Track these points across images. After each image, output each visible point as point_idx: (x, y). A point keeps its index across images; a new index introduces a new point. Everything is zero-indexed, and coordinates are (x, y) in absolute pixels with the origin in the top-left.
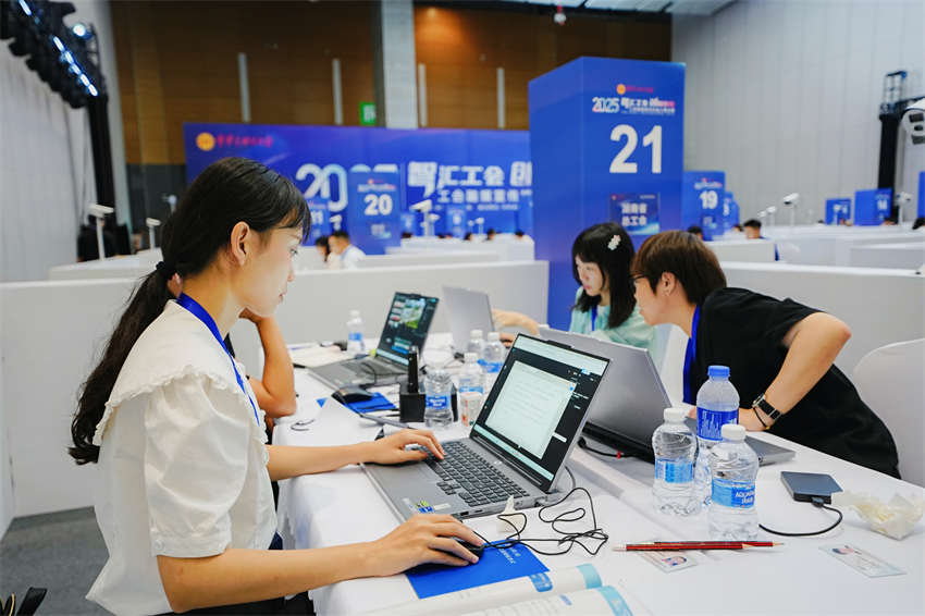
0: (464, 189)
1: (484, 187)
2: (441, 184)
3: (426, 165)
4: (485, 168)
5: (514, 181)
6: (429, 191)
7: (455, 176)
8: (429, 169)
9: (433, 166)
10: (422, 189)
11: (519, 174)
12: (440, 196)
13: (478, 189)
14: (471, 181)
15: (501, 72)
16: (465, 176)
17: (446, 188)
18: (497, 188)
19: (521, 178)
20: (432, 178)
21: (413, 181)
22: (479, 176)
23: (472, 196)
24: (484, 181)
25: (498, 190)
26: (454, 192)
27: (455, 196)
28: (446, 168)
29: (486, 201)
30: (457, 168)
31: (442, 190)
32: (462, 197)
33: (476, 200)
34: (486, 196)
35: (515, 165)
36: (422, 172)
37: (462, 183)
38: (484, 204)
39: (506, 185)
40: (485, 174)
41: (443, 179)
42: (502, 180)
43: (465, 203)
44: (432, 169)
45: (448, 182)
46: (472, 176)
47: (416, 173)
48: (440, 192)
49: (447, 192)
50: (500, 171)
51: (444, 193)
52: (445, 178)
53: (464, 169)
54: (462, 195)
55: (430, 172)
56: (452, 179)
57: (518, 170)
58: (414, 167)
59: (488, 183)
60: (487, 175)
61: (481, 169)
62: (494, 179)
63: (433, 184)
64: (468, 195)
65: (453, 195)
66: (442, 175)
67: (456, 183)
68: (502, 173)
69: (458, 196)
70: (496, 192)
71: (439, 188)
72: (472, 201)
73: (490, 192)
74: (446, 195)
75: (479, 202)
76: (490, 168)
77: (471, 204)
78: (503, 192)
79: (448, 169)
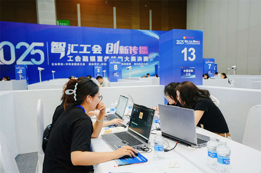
0: (81, 55)
1: (92, 54)
4: (92, 46)
5: (107, 52)
6: (62, 55)
9: (64, 44)
10: (59, 54)
11: (110, 49)
12: (69, 59)
13: (89, 55)
14: (85, 51)
15: (115, 9)
16: (82, 49)
17: (71, 54)
18: (99, 55)
19: (111, 50)
20: (64, 50)
21: (53, 51)
22: (89, 49)
23: (85, 59)
24: (92, 52)
25: (99, 56)
26: (76, 57)
27: (76, 58)
28: (71, 45)
29: (92, 61)
30: (77, 45)
31: (69, 55)
32: (80, 59)
33: (87, 61)
34: (93, 59)
35: (108, 44)
36: (58, 46)
37: (80, 52)
38: (92, 62)
39: (103, 54)
40: (92, 48)
41: (70, 50)
42: (101, 51)
43: (82, 62)
44: (63, 45)
45: (73, 52)
46: (85, 49)
47: (55, 47)
48: (68, 57)
49: (72, 57)
50: (99, 47)
51: (70, 57)
52: (71, 50)
53: (81, 46)
54: (80, 58)
55: (62, 47)
56: (74, 50)
57: (110, 47)
58: (54, 44)
59: (94, 53)
60: (93, 49)
61: (90, 46)
62: (97, 51)
63: (64, 52)
64: (83, 58)
65: (75, 58)
66: (69, 48)
67: (76, 52)
68: (101, 48)
69: (78, 58)
70: (98, 57)
71: (67, 54)
72: (85, 61)
73: (95, 57)
74: (71, 58)
75: (89, 61)
76: (95, 46)
77: (85, 62)
78: (102, 57)
79: (73, 46)
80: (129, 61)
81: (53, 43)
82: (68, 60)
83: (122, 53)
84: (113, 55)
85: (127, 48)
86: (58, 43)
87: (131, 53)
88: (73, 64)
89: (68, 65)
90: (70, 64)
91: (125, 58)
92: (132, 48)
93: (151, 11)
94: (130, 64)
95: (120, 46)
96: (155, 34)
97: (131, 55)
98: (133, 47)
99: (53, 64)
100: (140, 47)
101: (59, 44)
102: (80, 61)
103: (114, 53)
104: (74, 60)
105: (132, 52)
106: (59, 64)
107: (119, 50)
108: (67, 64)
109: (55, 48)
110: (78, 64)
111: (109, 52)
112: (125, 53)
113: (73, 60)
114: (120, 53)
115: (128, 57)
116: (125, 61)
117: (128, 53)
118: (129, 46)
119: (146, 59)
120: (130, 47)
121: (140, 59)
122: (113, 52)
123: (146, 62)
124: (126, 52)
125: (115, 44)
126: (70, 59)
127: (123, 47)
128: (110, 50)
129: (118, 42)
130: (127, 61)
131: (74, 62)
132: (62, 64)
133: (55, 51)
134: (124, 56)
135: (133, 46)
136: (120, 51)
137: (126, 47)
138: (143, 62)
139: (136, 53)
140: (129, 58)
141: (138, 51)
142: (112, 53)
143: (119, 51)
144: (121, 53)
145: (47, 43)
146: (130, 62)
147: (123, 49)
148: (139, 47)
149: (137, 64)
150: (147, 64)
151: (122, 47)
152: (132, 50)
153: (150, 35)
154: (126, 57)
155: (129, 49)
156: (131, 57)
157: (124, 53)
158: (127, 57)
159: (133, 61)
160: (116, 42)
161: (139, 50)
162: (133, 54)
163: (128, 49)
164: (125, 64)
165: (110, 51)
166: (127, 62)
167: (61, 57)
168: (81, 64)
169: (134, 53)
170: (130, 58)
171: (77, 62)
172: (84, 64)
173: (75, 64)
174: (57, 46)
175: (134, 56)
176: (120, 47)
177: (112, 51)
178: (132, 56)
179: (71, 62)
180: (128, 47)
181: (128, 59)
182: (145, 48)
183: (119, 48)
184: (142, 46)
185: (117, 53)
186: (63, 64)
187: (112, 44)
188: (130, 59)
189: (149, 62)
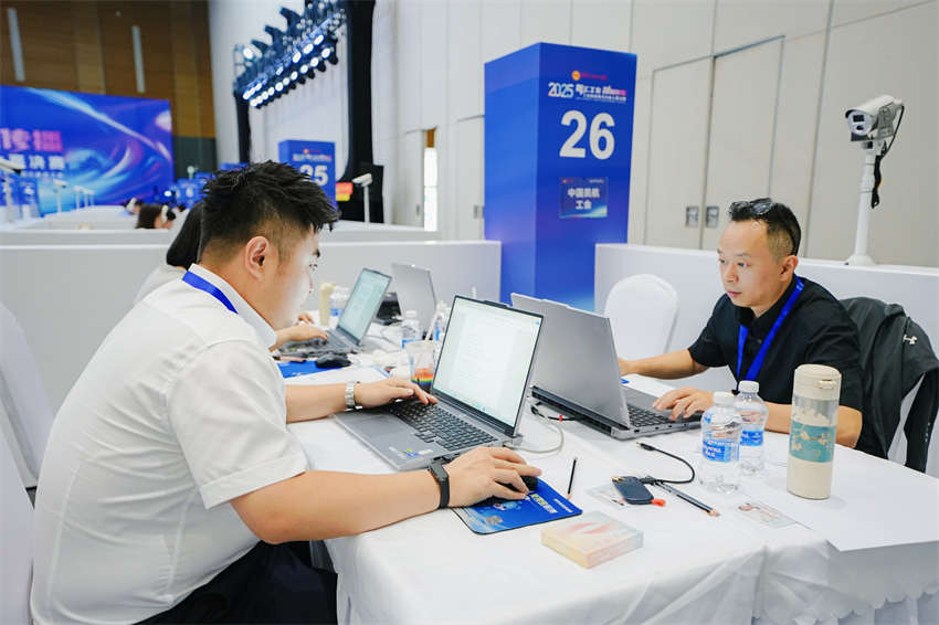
87: (7, 145)
92: (11, 134)
93: (136, 31)
98: (13, 132)
100: (37, 134)
105: (12, 144)
119: (56, 162)
120: (5, 132)
121: (38, 161)
123: (57, 171)
135: (11, 130)
138: (47, 169)
139: (23, 146)
141: (31, 143)
148: (31, 132)
149: (31, 174)
150: (60, 175)
152: (11, 140)
161: (33, 139)
162: (14, 147)
169: (16, 145)
175: (20, 153)
178: (13, 154)
182: (52, 136)
184: (41, 129)
189: (68, 172)
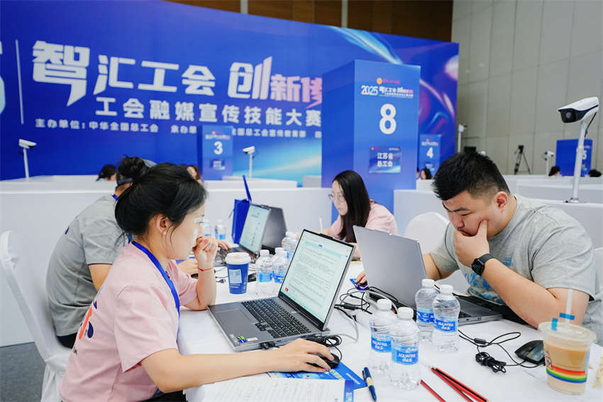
0: (146, 98)
1: (182, 96)
2: (100, 87)
3: (70, 50)
4: (184, 68)
5: (232, 93)
6: (78, 92)
7: (124, 73)
8: (77, 57)
9: (85, 53)
10: (67, 89)
11: (241, 81)
12: (101, 106)
13: (171, 99)
14: (158, 85)
16: (149, 76)
17: (109, 91)
18: (205, 99)
19: (246, 87)
20: (83, 73)
21: (40, 74)
22: (171, 78)
23: (159, 110)
24: (182, 88)
25: (205, 103)
26: (126, 100)
27: (128, 107)
28: (109, 60)
29: (183, 119)
30: (132, 62)
31: (101, 95)
32: (142, 110)
33: (167, 117)
34: (185, 111)
35: (236, 66)
36: (62, 61)
37: (142, 87)
38: (181, 123)
39: (220, 97)
40: (185, 75)
41: (105, 77)
42: (212, 88)
43: (147, 119)
44: (81, 57)
45: (114, 83)
46: (159, 77)
47: (49, 62)
48: (99, 99)
49: (113, 100)
50: (208, 74)
51: (106, 101)
52: (108, 75)
53: (145, 64)
54: (142, 106)
55: (76, 63)
56: (120, 79)
57: (242, 74)
58: (44, 51)
59: (188, 91)
60: (187, 78)
61: (175, 67)
62: (198, 86)
63: (84, 83)
64: (152, 106)
65: (125, 105)
66: (102, 69)
67: (129, 85)
68: (213, 78)
69: (133, 107)
70: (201, 106)
71: (96, 91)
72: (160, 117)
73: (191, 105)
74: (110, 104)
75: (173, 119)
76: (192, 69)
77: (157, 122)
78: (215, 107)
79: (115, 62)
80: (299, 123)
81: (39, 45)
82: (98, 113)
83: (279, 98)
84: (252, 102)
85: (295, 82)
86: (60, 48)
87: (306, 99)
88: (114, 126)
89: (98, 129)
90: (104, 126)
91: (288, 114)
92: (311, 84)
94: (303, 134)
95: (273, 73)
96: (378, 42)
97: (308, 104)
98: (313, 82)
99: (40, 123)
101: (63, 52)
102: (140, 116)
103: (255, 96)
104: (121, 112)
105: (311, 96)
106: (64, 124)
107: (270, 87)
108: (93, 125)
109: (49, 66)
110: (135, 127)
111: (238, 92)
112: (290, 99)
113: (114, 114)
114: (272, 97)
115: (297, 112)
116: (289, 123)
117: (297, 99)
118: (302, 76)
120: (306, 81)
122: (250, 93)
124: (293, 98)
125: (259, 67)
126: (106, 107)
127: (284, 79)
128: (240, 87)
129: (268, 62)
130: (294, 123)
131: (121, 118)
132: (75, 125)
133: (47, 76)
134: (285, 106)
135: (312, 78)
136: (272, 89)
137: (291, 79)
139: (319, 100)
140: (300, 115)
142: (247, 96)
143: (270, 92)
144: (277, 95)
145: (17, 42)
146: (304, 127)
147: (285, 85)
151: (278, 77)
152: (311, 91)
153: (365, 47)
154: (291, 111)
155: (301, 84)
156: (308, 112)
157: (284, 99)
158: (294, 110)
159: (313, 123)
160: (261, 62)
162: (312, 101)
163: (298, 86)
164: (288, 133)
165: (242, 88)
166: (294, 127)
167: (72, 99)
168: (144, 126)
169: (314, 98)
170: (305, 115)
171: (130, 121)
172: (154, 128)
173: (125, 127)
174: (55, 59)
175: (315, 108)
176: (273, 78)
177: (248, 90)
178: (311, 109)
179: (109, 120)
180: (297, 78)
181: (298, 118)
183: (271, 81)
185: (264, 96)
186: (81, 125)
187: (248, 67)
188: (303, 119)
